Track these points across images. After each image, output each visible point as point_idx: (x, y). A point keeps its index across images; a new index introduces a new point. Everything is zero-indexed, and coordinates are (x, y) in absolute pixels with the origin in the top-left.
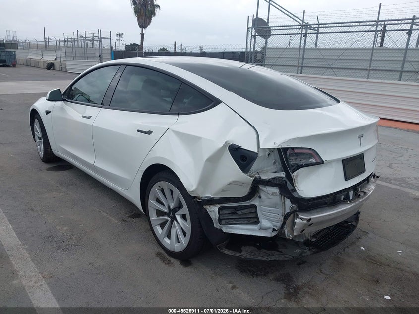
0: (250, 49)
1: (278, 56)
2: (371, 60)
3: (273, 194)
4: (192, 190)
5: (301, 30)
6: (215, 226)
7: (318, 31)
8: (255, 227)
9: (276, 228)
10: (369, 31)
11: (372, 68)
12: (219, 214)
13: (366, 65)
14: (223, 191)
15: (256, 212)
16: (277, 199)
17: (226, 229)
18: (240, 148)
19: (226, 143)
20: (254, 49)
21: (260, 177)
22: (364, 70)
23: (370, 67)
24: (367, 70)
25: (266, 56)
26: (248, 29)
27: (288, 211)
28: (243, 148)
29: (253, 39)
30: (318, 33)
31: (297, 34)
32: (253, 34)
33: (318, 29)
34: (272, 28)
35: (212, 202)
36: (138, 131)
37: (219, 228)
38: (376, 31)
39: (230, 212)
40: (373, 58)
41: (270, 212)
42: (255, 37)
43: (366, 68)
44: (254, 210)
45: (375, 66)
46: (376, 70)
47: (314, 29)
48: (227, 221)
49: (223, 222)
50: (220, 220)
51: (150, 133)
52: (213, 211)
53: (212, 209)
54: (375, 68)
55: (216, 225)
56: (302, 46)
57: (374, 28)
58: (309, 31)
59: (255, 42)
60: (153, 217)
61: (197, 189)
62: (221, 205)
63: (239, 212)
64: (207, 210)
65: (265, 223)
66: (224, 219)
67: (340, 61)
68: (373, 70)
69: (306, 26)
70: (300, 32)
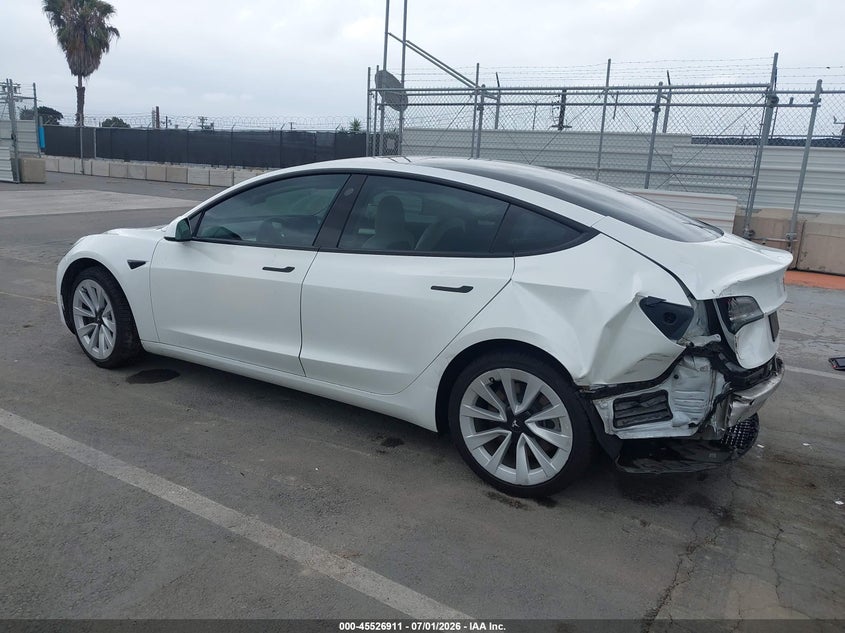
0: (375, 129)
1: (433, 144)
2: (600, 153)
3: (702, 369)
4: (580, 376)
5: (474, 96)
6: (606, 431)
7: (498, 100)
8: (667, 424)
9: (696, 422)
10: (593, 104)
11: (601, 167)
12: (615, 411)
13: (592, 162)
14: (628, 372)
15: (667, 401)
16: (706, 376)
17: (623, 435)
18: (662, 302)
19: (636, 295)
20: (382, 128)
21: (692, 344)
22: (589, 169)
23: (599, 164)
24: (594, 170)
25: (403, 143)
26: (370, 91)
27: (718, 392)
28: (668, 301)
29: (379, 112)
30: (498, 105)
31: (468, 104)
32: (379, 101)
33: (499, 97)
34: (408, 92)
35: (605, 392)
36: (433, 288)
37: (612, 433)
38: (605, 104)
39: (630, 406)
40: (603, 150)
41: (690, 398)
42: (382, 107)
43: (592, 167)
44: (663, 399)
45: (606, 163)
46: (608, 170)
47: (491, 96)
48: (625, 421)
49: (619, 423)
50: (615, 420)
51: (466, 289)
52: (606, 408)
53: (606, 405)
54: (607, 167)
55: (609, 429)
56: (477, 128)
57: (602, 100)
58: (487, 100)
59: (383, 118)
60: (469, 434)
61: (589, 373)
62: (618, 397)
63: (644, 404)
64: (597, 407)
65: (679, 416)
66: (621, 419)
67: (547, 154)
68: (604, 170)
69: (483, 91)
70: (472, 101)
